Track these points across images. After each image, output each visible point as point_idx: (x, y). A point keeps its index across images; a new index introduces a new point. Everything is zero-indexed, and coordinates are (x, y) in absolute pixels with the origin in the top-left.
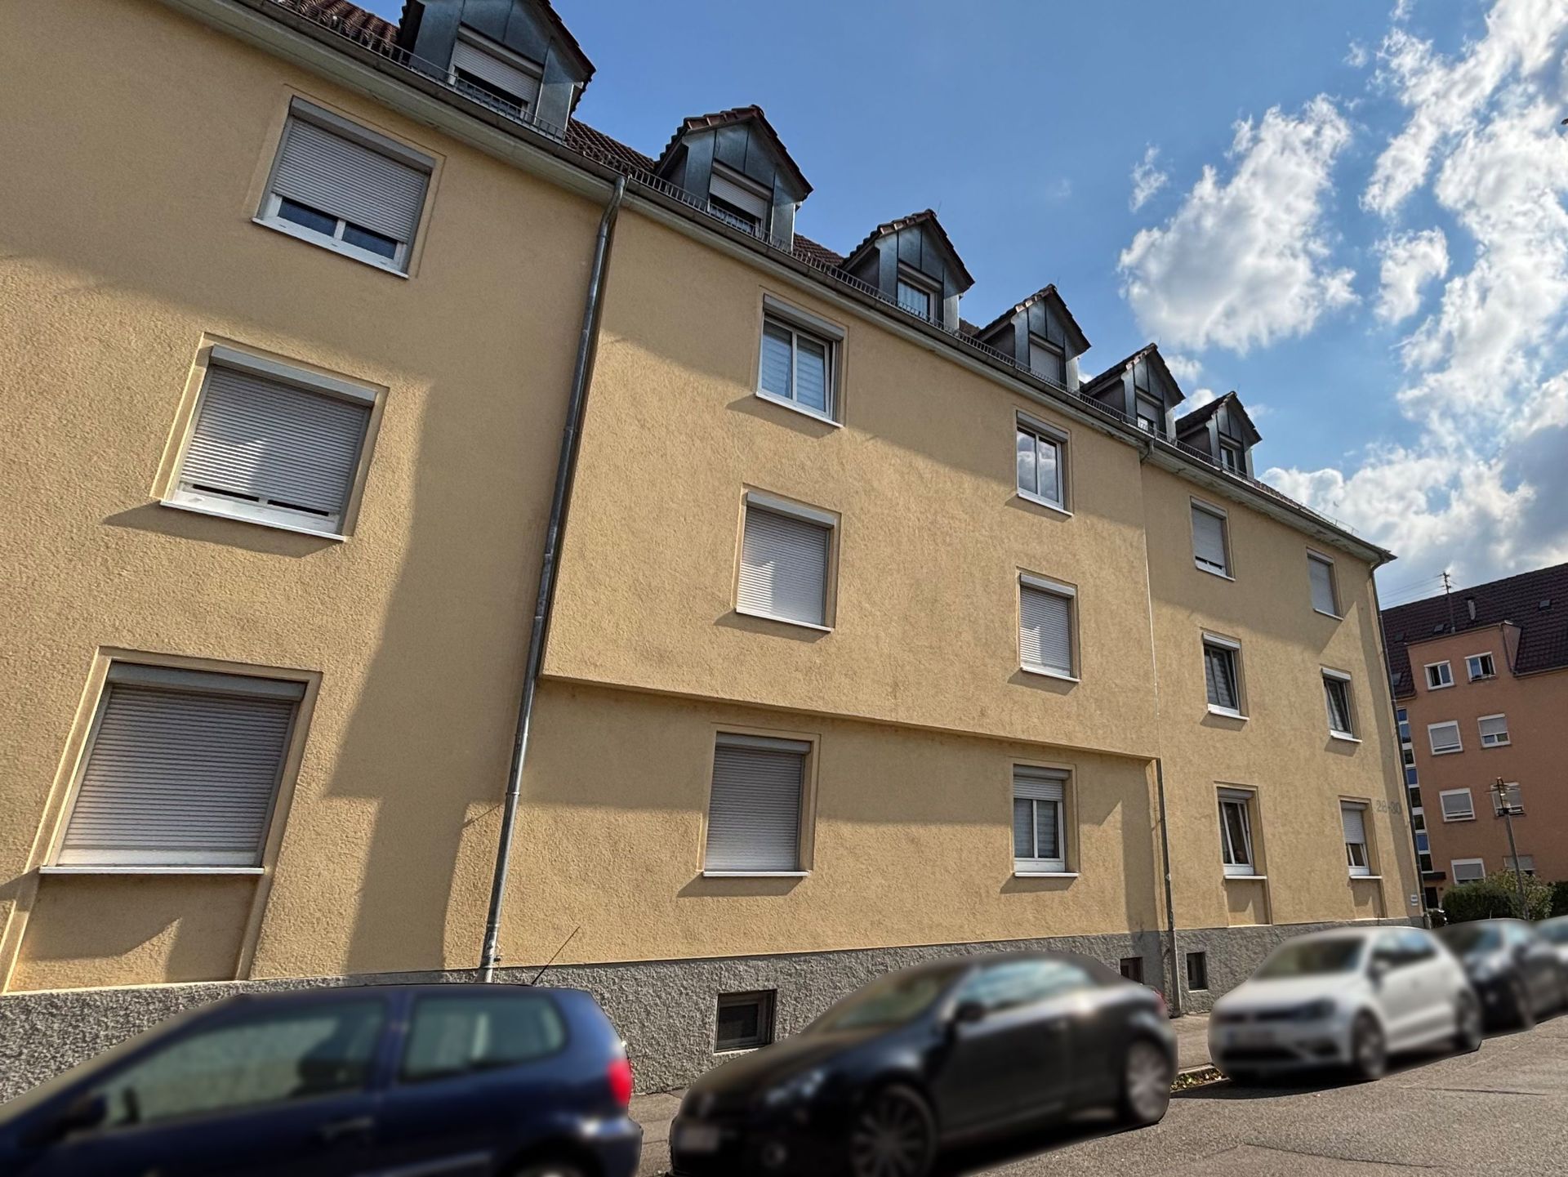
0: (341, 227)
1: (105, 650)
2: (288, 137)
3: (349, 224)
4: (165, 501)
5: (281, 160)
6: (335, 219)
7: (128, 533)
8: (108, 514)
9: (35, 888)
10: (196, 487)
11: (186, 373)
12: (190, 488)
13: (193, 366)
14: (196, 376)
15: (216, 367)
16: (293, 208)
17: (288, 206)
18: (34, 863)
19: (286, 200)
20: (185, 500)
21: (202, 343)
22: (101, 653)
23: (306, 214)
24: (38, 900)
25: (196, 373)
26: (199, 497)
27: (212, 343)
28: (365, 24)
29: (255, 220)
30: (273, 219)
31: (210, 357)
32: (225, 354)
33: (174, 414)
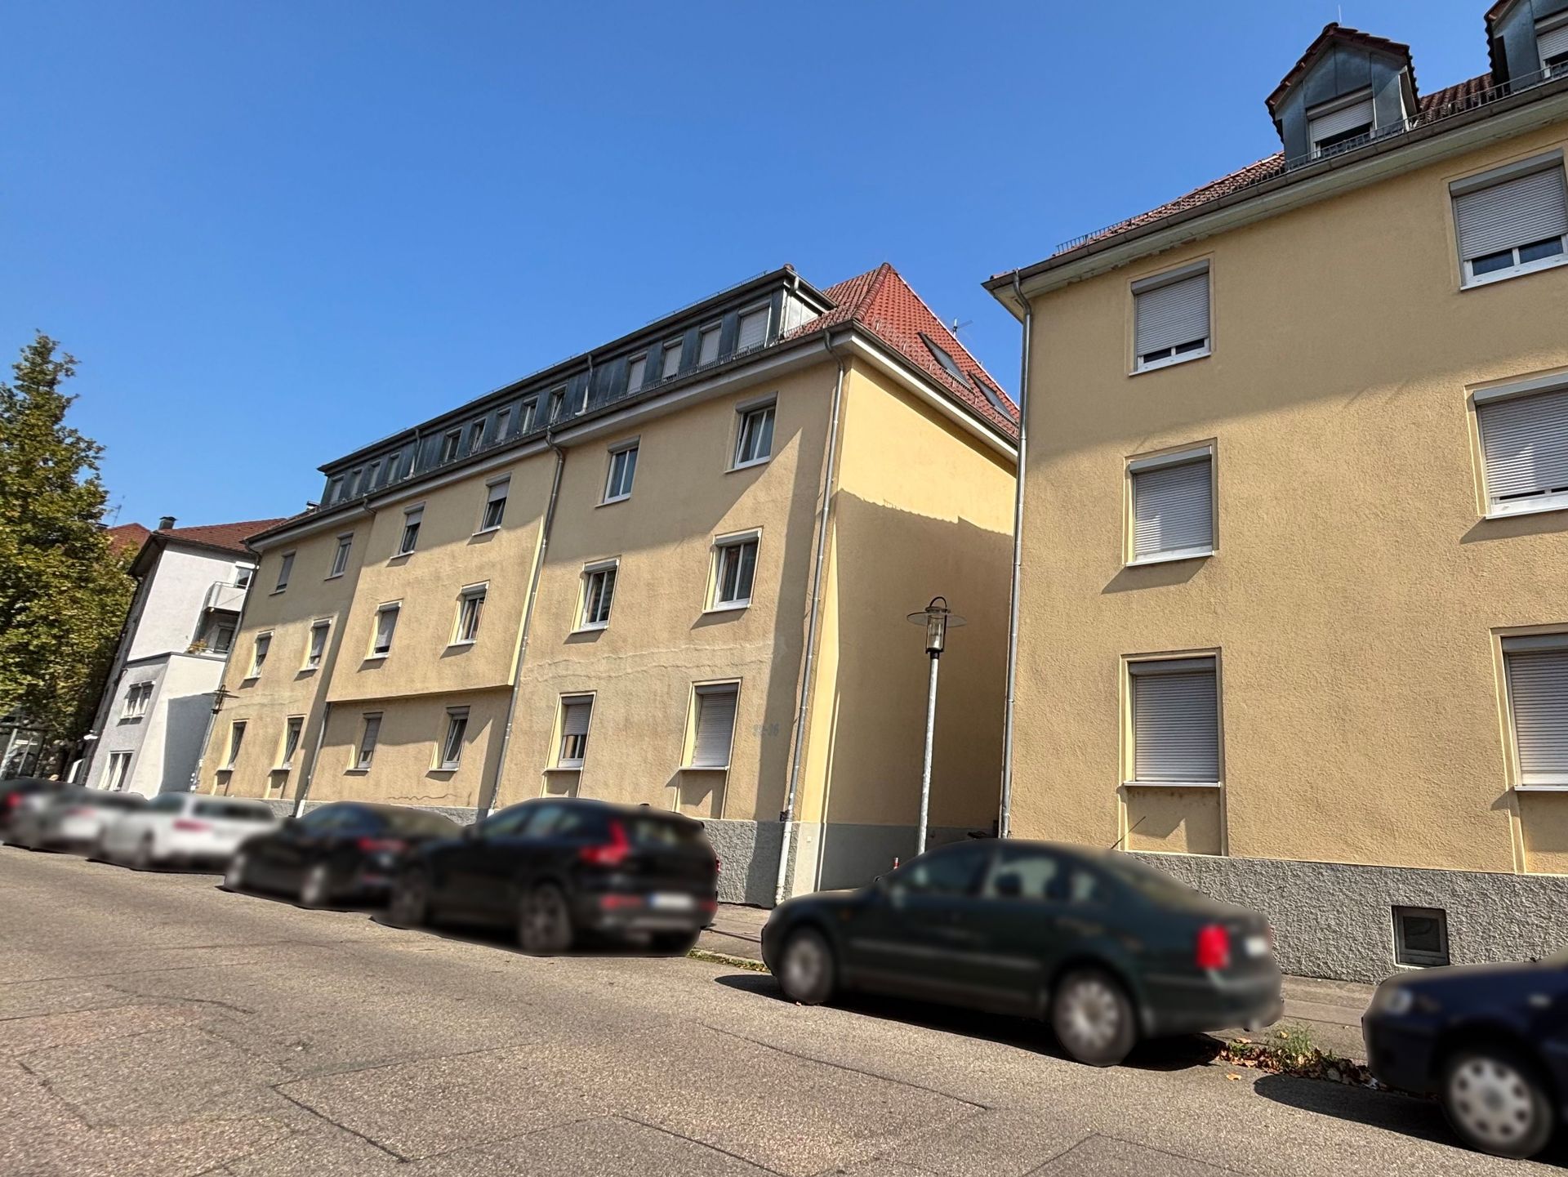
0: (1516, 254)
1: (1494, 630)
2: (1457, 214)
3: (1521, 248)
4: (1488, 516)
5: (1460, 234)
6: (1509, 251)
7: (1476, 546)
8: (1460, 536)
9: (1516, 800)
10: (1502, 498)
11: (1465, 421)
12: (1498, 501)
13: (1467, 413)
14: (1472, 419)
15: (1480, 406)
16: (1482, 263)
17: (1478, 264)
18: (1509, 784)
19: (1475, 261)
20: (1499, 510)
21: (1466, 394)
22: (1493, 633)
23: (1490, 261)
24: (1521, 810)
25: (1471, 416)
26: (1506, 505)
27: (1471, 391)
28: (1468, 92)
29: (1462, 288)
30: (1473, 281)
31: (1475, 402)
32: (1484, 394)
33: (1469, 452)
